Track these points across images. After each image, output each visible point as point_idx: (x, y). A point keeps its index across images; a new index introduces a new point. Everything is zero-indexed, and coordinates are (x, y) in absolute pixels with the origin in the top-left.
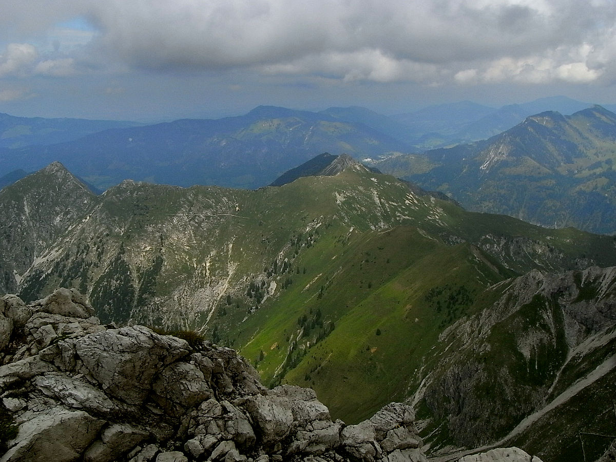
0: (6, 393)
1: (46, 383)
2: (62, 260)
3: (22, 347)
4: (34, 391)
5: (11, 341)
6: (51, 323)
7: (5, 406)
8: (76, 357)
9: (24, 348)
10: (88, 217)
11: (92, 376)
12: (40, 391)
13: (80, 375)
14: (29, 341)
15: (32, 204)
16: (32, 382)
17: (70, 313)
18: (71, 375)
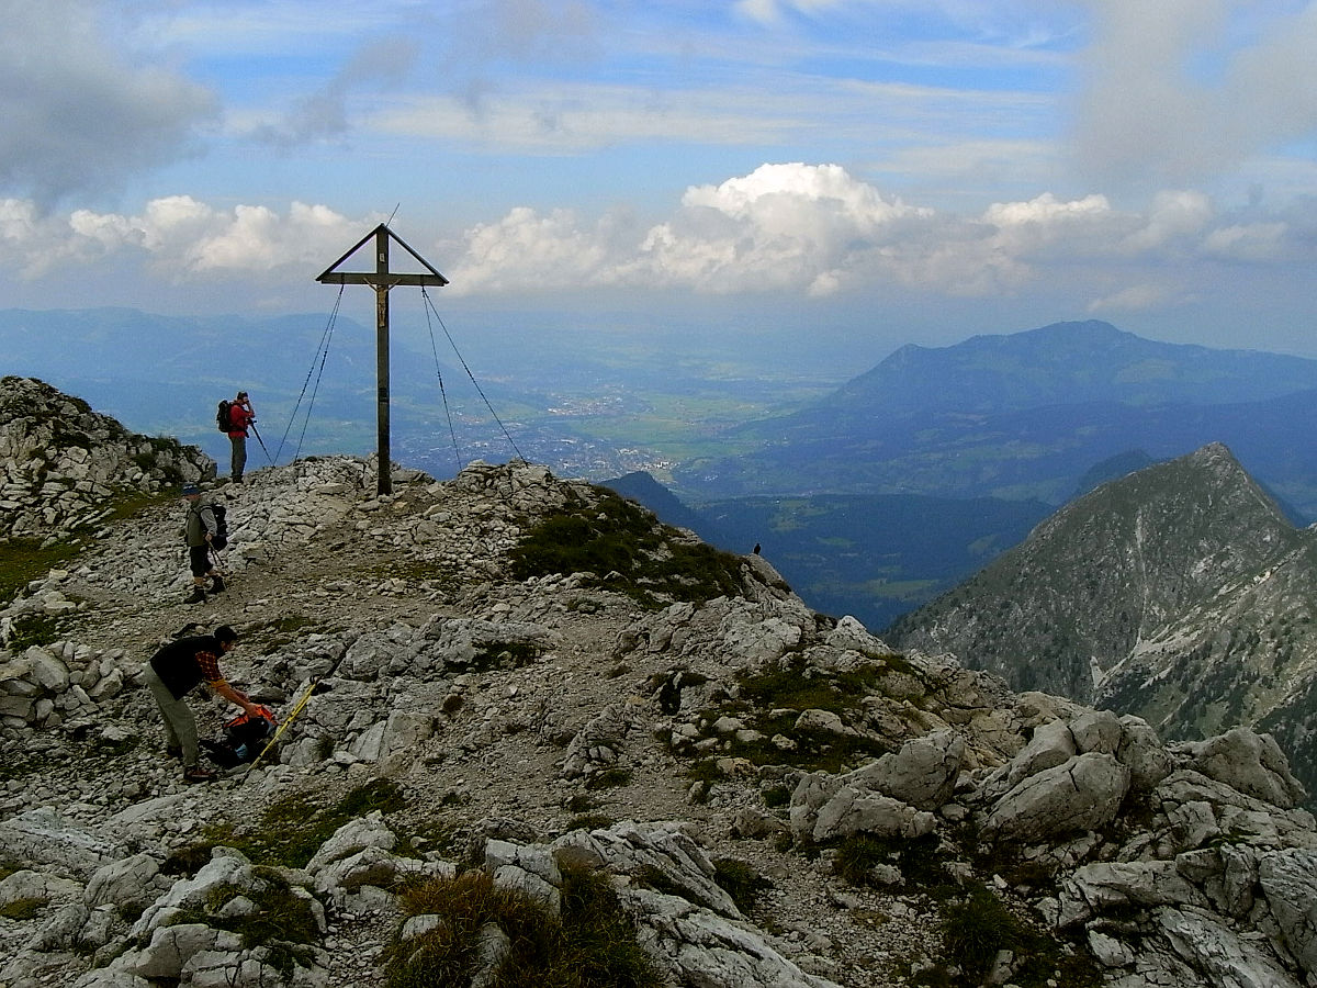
0: (1098, 922)
1: (1182, 927)
2: (1194, 655)
3: (1141, 833)
4: (1154, 935)
5: (1120, 814)
6: (1209, 800)
7: (1091, 948)
8: (1257, 891)
9: (1146, 838)
10: (1268, 574)
11: (1285, 944)
12: (1166, 939)
13: (1256, 935)
14: (1156, 824)
15: (1151, 525)
16: (1152, 915)
17: (1251, 786)
18: (1238, 926)
